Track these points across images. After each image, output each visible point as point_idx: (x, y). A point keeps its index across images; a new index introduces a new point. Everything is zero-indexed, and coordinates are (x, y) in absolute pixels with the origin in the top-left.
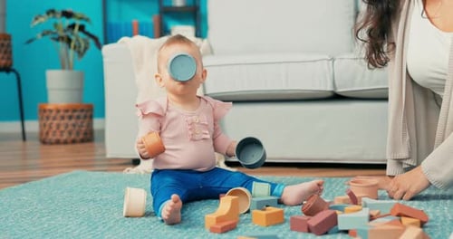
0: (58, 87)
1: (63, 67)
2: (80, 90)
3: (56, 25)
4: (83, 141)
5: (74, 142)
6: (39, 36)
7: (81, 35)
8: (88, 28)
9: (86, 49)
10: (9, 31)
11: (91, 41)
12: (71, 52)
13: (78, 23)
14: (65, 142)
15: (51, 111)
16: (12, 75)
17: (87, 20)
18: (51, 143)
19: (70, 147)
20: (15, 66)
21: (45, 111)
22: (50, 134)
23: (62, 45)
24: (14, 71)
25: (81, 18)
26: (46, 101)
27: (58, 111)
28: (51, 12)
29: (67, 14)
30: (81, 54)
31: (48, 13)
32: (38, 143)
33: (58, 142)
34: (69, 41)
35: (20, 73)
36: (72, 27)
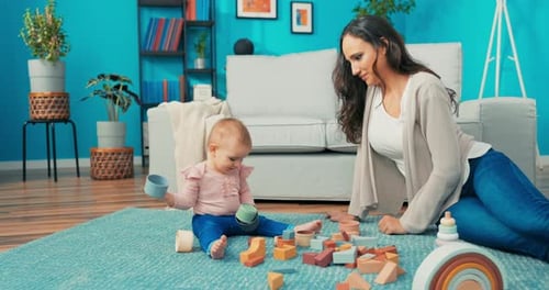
0: (106, 135)
1: (110, 120)
2: (124, 137)
3: (104, 86)
4: (125, 177)
5: (119, 178)
6: (92, 94)
7: (124, 93)
8: (130, 88)
9: (129, 104)
10: (67, 91)
11: (132, 99)
12: (117, 107)
13: (122, 84)
14: (112, 179)
15: (101, 154)
16: (69, 124)
17: (129, 82)
18: (100, 180)
19: (115, 182)
20: (71, 118)
21: (96, 154)
22: (100, 172)
23: (109, 102)
24: (70, 121)
25: (125, 81)
26: (96, 146)
27: (106, 154)
28: (102, 76)
29: (114, 78)
30: (125, 109)
31: (99, 77)
32: (89, 178)
33: (106, 179)
34: (115, 98)
35: (76, 123)
36: (117, 87)
